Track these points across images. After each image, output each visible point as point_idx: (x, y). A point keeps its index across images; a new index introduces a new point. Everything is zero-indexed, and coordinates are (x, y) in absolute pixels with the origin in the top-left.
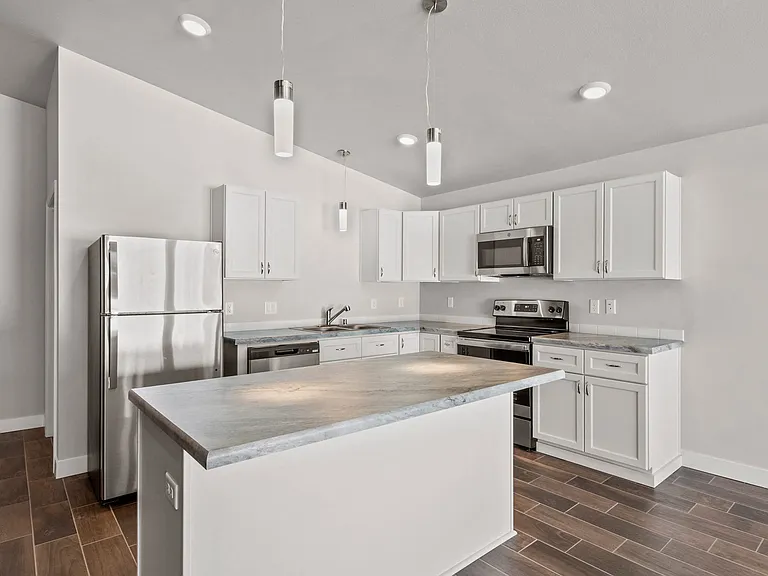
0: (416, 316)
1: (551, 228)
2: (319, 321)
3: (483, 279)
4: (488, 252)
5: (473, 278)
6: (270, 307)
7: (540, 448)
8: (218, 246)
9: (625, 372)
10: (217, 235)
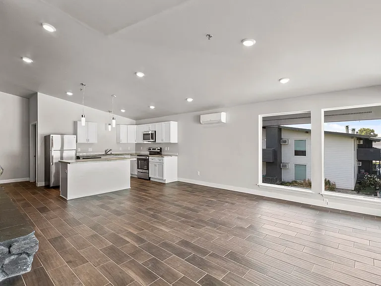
0: (134, 152)
1: (155, 131)
2: (104, 153)
3: (145, 142)
4: (146, 136)
5: (142, 142)
6: (90, 149)
7: (151, 179)
8: (75, 136)
9: (161, 161)
10: (75, 133)
